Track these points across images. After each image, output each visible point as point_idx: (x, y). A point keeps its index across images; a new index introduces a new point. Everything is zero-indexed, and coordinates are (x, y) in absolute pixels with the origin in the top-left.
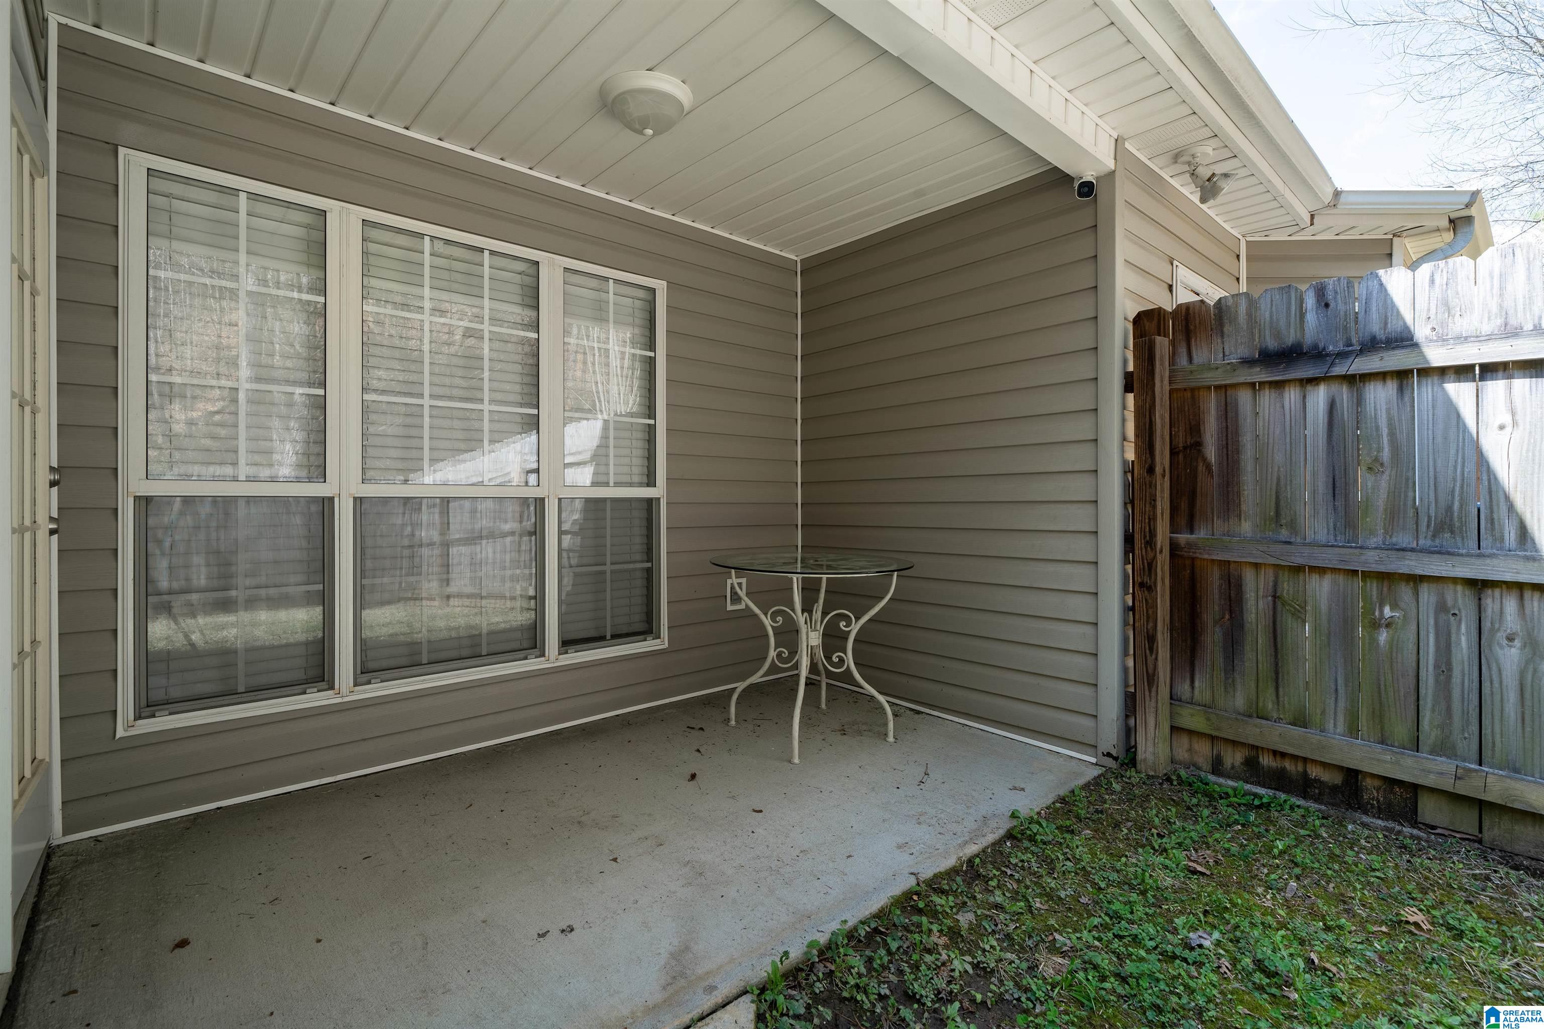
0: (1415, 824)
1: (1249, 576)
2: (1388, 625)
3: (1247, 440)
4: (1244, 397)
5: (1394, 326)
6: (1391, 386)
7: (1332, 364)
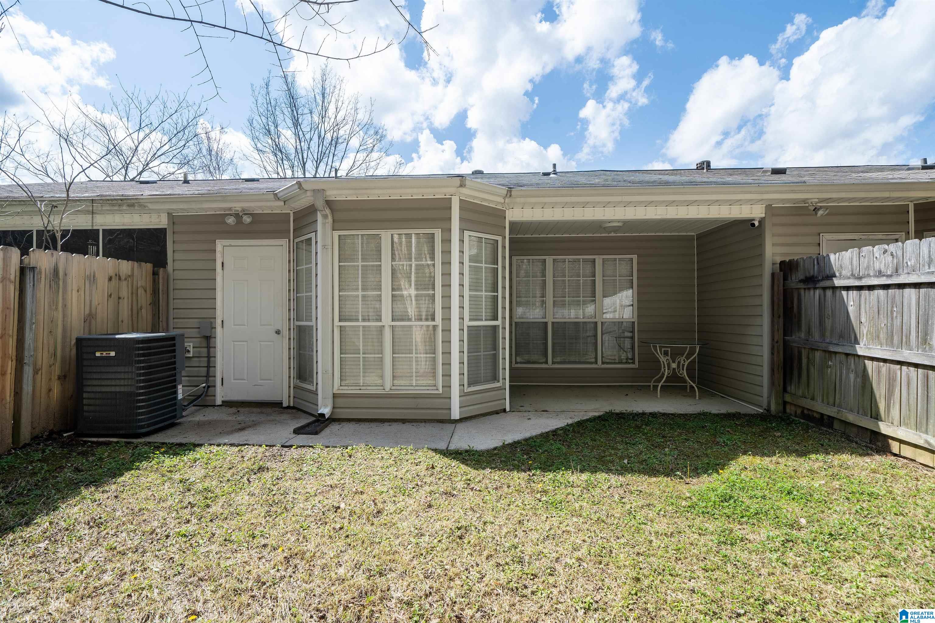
0: (832, 429)
1: (803, 351)
2: (830, 367)
3: (803, 306)
4: (802, 292)
5: (832, 272)
6: (831, 291)
7: (816, 284)
